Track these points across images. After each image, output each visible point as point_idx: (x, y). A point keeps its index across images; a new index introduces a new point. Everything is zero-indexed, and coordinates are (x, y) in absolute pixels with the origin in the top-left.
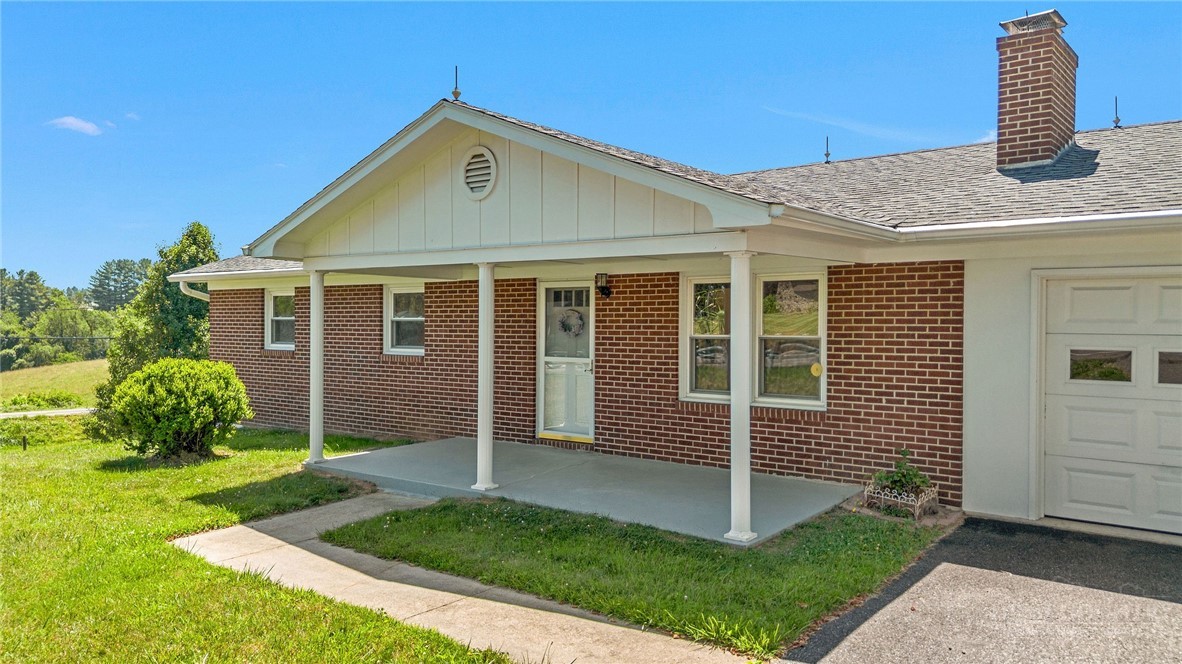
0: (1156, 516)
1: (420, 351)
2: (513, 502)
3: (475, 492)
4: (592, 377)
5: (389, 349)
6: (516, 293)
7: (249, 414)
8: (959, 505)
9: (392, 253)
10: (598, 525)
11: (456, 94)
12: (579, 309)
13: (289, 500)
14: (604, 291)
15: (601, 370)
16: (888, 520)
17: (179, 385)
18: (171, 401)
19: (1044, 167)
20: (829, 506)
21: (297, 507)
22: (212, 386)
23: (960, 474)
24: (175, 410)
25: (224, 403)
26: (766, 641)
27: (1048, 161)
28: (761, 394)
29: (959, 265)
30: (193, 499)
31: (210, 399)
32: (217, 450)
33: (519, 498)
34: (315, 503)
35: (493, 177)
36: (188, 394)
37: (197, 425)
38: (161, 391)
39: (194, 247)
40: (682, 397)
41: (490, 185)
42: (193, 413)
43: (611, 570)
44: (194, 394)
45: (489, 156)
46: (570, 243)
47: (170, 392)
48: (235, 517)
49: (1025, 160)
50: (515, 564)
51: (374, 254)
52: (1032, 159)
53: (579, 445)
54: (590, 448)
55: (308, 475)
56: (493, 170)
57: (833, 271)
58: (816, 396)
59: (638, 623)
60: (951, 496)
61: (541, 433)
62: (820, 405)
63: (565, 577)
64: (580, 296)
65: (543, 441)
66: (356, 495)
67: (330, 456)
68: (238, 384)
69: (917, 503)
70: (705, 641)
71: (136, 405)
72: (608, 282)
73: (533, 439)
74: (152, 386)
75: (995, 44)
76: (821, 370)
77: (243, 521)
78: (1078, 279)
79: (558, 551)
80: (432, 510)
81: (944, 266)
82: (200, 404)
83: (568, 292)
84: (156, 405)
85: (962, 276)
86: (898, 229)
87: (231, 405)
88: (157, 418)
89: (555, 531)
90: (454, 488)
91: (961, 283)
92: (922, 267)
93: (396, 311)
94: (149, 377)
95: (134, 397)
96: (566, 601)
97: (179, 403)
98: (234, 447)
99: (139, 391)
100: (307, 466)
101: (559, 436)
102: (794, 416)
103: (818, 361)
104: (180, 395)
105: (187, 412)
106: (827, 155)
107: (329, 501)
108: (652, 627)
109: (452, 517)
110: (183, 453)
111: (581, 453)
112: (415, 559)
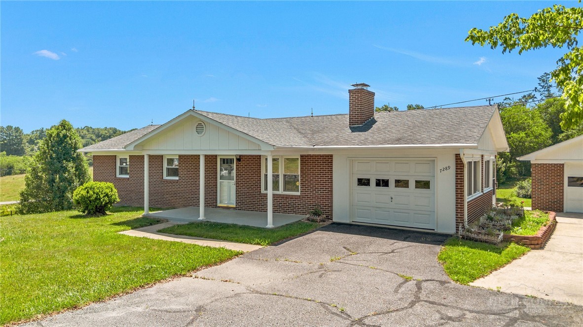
0: (375, 220)
1: (177, 178)
2: (210, 222)
3: (200, 220)
4: (235, 186)
5: (165, 177)
6: (211, 160)
7: (118, 200)
8: (332, 219)
9: (173, 150)
10: (235, 226)
11: (194, 108)
12: (231, 165)
13: (143, 224)
14: (239, 160)
15: (237, 183)
16: (311, 223)
17: (97, 191)
18: (95, 196)
19: (359, 127)
20: (298, 220)
21: (146, 226)
22: (108, 191)
23: (332, 211)
24: (96, 199)
25: (111, 196)
26: (267, 242)
27: (361, 125)
28: (284, 191)
29: (332, 156)
30: (113, 224)
31: (107, 195)
32: (107, 212)
33: (212, 221)
34: (151, 224)
35: (204, 130)
36: (100, 193)
37: (103, 203)
38: (91, 192)
39: (64, 131)
40: (262, 192)
41: (204, 132)
42: (102, 200)
43: (236, 234)
44: (102, 194)
45: (203, 124)
46: (227, 150)
47: (94, 193)
48: (130, 228)
49: (355, 124)
50: (212, 234)
51: (167, 150)
52: (358, 124)
53: (231, 208)
54: (234, 208)
55: (145, 218)
56: (204, 128)
57: (302, 156)
58: (298, 191)
59: (241, 242)
60: (329, 217)
61: (219, 205)
62: (298, 193)
63: (224, 236)
64: (231, 161)
65: (219, 207)
66: (162, 223)
67: (150, 213)
68: (115, 190)
69: (318, 218)
70: (255, 244)
71: (83, 197)
72: (240, 157)
73: (216, 206)
74: (88, 190)
75: (348, 91)
76: (298, 184)
77: (132, 229)
78: (360, 160)
79: (223, 231)
80: (188, 225)
81: (328, 156)
82: (104, 196)
83: (227, 159)
84: (90, 197)
85: (332, 159)
86: (315, 147)
87: (113, 197)
88: (90, 201)
89: (222, 227)
90: (193, 219)
91: (332, 161)
92: (323, 156)
93: (168, 165)
94: (86, 188)
95: (82, 194)
96: (225, 240)
97: (97, 196)
98: (111, 212)
99: (84, 193)
100: (144, 215)
101: (225, 205)
102: (292, 197)
103: (298, 181)
104: (97, 194)
105: (100, 199)
106: (312, 114)
107: (155, 224)
108: (244, 243)
109: (194, 225)
110: (97, 213)
111: (232, 210)
112: (186, 234)
